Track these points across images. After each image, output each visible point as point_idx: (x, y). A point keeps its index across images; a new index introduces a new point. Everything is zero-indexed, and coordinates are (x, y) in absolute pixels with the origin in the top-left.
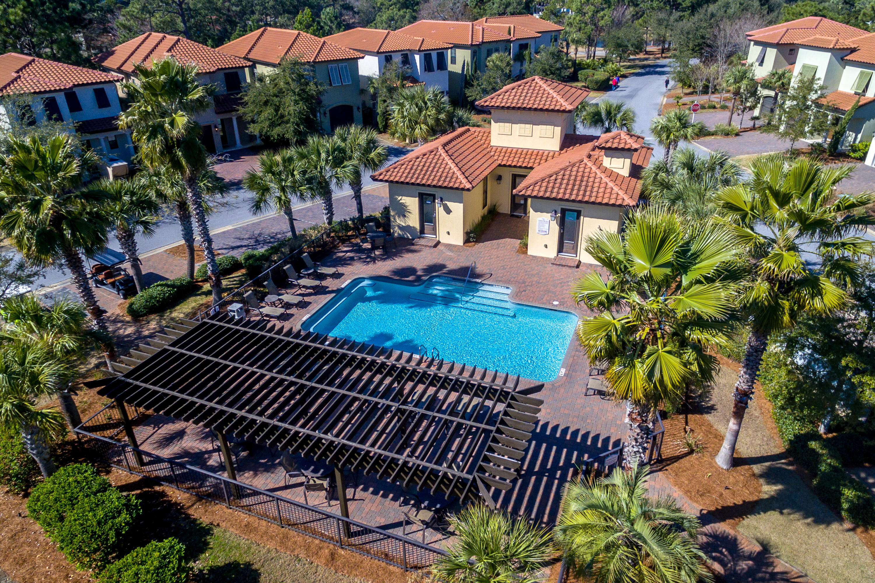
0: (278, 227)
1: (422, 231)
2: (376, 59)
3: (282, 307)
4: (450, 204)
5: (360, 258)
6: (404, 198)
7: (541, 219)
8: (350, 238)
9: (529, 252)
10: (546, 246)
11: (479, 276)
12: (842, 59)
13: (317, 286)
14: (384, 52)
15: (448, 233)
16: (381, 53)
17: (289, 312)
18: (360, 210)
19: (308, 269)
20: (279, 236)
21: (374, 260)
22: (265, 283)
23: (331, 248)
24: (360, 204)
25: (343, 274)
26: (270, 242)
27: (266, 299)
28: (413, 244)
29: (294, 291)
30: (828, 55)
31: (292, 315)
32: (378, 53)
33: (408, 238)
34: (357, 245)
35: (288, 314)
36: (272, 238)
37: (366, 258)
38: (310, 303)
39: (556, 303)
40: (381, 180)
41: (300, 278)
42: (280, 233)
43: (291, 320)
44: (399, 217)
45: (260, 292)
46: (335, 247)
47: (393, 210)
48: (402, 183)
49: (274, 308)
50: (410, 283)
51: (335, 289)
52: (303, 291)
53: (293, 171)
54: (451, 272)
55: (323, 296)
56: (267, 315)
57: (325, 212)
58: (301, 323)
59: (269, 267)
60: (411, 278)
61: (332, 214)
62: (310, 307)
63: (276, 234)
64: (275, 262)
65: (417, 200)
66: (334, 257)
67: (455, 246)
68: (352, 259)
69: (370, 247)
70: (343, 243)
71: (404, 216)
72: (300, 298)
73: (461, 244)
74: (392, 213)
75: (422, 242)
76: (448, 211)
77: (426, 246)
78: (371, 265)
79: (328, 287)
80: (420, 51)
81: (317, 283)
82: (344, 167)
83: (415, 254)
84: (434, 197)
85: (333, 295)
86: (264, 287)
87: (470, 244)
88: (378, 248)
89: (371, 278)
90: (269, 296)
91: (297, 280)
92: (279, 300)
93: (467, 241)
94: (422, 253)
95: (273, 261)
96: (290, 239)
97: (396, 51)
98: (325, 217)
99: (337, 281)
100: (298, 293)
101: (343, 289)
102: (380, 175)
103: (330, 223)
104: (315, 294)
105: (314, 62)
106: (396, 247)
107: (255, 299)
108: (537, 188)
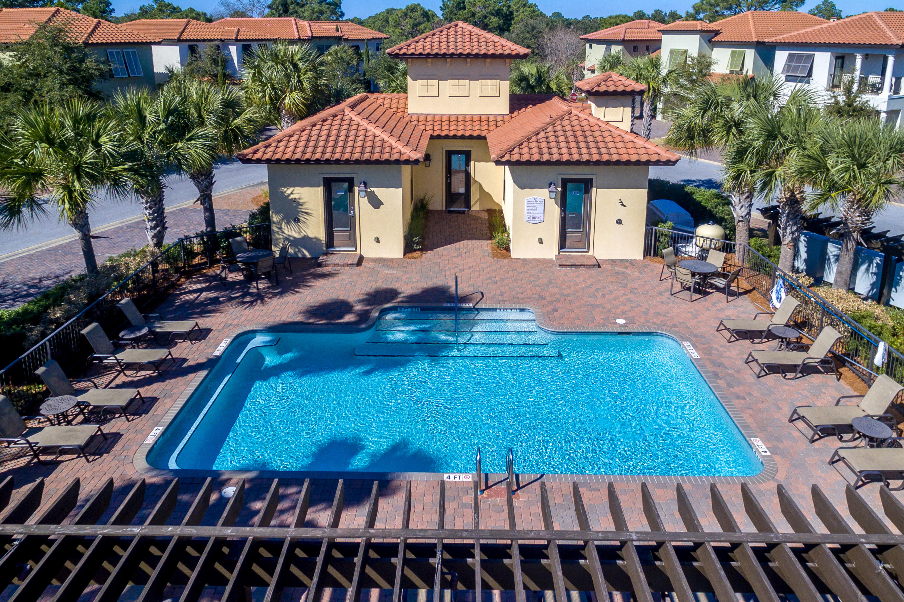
0: (43, 268)
1: (330, 243)
2: (177, 48)
3: (86, 421)
4: (379, 192)
5: (231, 299)
6: (297, 190)
7: (531, 198)
8: (198, 268)
9: (514, 254)
10: (541, 241)
11: (464, 299)
12: (710, 41)
13: (162, 361)
14: (187, 41)
15: (377, 240)
16: (183, 41)
17: (107, 429)
18: (210, 221)
19: (133, 328)
20: (47, 283)
21: (260, 297)
22: (40, 371)
23: (168, 288)
24: (209, 210)
25: (209, 331)
26: (28, 295)
27: (44, 408)
28: (320, 265)
29: (106, 379)
30: (698, 36)
31: (117, 436)
32: (179, 41)
33: (304, 258)
34: (216, 277)
35: (105, 436)
36: (31, 287)
37: (243, 296)
38: (154, 400)
39: (621, 321)
40: (259, 161)
41: (118, 348)
42: (48, 278)
43: (117, 448)
44: (288, 223)
45: (22, 395)
46: (175, 285)
47: (277, 213)
48: (298, 161)
49: (64, 428)
50: (350, 327)
51: (203, 360)
52: (131, 375)
53: (98, 136)
54: (412, 299)
55: (179, 381)
56: (46, 450)
57: (149, 225)
58: (144, 451)
59: (43, 335)
60: (349, 318)
61: (164, 228)
62: (157, 410)
63: (41, 280)
64: (58, 323)
65: (319, 191)
66: (178, 302)
67: (392, 260)
68: (215, 301)
69: (242, 278)
70: (187, 278)
71: (297, 220)
72: (130, 393)
73: (401, 256)
74: (275, 218)
75: (332, 259)
76: (376, 203)
77: (343, 265)
78: (258, 307)
79: (185, 360)
80: (236, 40)
81: (158, 354)
82: (190, 139)
83: (331, 279)
84: (351, 182)
85: (203, 374)
86: (38, 380)
87: (414, 254)
88: (257, 278)
89: (271, 329)
90: (51, 401)
91: (114, 353)
92: (78, 404)
93: (408, 249)
94: (341, 277)
95: (51, 322)
96: (81, 278)
97: (204, 40)
98: (150, 235)
99: (201, 345)
100: (118, 381)
101: (218, 358)
102: (255, 152)
103: (159, 244)
104: (162, 377)
105: (86, 44)
106: (291, 273)
107: (15, 415)
108: (525, 150)
